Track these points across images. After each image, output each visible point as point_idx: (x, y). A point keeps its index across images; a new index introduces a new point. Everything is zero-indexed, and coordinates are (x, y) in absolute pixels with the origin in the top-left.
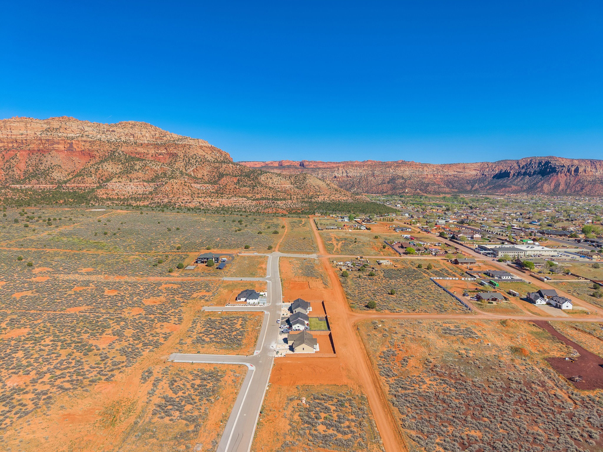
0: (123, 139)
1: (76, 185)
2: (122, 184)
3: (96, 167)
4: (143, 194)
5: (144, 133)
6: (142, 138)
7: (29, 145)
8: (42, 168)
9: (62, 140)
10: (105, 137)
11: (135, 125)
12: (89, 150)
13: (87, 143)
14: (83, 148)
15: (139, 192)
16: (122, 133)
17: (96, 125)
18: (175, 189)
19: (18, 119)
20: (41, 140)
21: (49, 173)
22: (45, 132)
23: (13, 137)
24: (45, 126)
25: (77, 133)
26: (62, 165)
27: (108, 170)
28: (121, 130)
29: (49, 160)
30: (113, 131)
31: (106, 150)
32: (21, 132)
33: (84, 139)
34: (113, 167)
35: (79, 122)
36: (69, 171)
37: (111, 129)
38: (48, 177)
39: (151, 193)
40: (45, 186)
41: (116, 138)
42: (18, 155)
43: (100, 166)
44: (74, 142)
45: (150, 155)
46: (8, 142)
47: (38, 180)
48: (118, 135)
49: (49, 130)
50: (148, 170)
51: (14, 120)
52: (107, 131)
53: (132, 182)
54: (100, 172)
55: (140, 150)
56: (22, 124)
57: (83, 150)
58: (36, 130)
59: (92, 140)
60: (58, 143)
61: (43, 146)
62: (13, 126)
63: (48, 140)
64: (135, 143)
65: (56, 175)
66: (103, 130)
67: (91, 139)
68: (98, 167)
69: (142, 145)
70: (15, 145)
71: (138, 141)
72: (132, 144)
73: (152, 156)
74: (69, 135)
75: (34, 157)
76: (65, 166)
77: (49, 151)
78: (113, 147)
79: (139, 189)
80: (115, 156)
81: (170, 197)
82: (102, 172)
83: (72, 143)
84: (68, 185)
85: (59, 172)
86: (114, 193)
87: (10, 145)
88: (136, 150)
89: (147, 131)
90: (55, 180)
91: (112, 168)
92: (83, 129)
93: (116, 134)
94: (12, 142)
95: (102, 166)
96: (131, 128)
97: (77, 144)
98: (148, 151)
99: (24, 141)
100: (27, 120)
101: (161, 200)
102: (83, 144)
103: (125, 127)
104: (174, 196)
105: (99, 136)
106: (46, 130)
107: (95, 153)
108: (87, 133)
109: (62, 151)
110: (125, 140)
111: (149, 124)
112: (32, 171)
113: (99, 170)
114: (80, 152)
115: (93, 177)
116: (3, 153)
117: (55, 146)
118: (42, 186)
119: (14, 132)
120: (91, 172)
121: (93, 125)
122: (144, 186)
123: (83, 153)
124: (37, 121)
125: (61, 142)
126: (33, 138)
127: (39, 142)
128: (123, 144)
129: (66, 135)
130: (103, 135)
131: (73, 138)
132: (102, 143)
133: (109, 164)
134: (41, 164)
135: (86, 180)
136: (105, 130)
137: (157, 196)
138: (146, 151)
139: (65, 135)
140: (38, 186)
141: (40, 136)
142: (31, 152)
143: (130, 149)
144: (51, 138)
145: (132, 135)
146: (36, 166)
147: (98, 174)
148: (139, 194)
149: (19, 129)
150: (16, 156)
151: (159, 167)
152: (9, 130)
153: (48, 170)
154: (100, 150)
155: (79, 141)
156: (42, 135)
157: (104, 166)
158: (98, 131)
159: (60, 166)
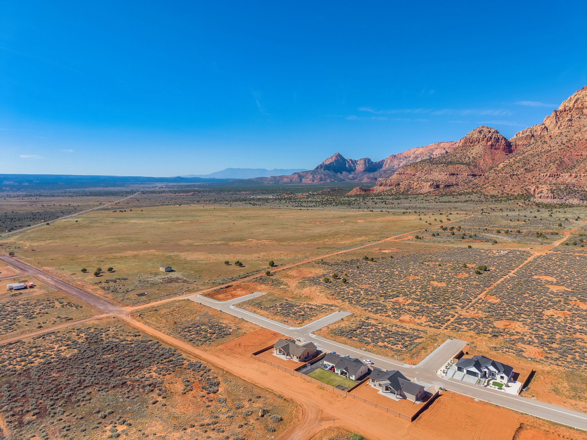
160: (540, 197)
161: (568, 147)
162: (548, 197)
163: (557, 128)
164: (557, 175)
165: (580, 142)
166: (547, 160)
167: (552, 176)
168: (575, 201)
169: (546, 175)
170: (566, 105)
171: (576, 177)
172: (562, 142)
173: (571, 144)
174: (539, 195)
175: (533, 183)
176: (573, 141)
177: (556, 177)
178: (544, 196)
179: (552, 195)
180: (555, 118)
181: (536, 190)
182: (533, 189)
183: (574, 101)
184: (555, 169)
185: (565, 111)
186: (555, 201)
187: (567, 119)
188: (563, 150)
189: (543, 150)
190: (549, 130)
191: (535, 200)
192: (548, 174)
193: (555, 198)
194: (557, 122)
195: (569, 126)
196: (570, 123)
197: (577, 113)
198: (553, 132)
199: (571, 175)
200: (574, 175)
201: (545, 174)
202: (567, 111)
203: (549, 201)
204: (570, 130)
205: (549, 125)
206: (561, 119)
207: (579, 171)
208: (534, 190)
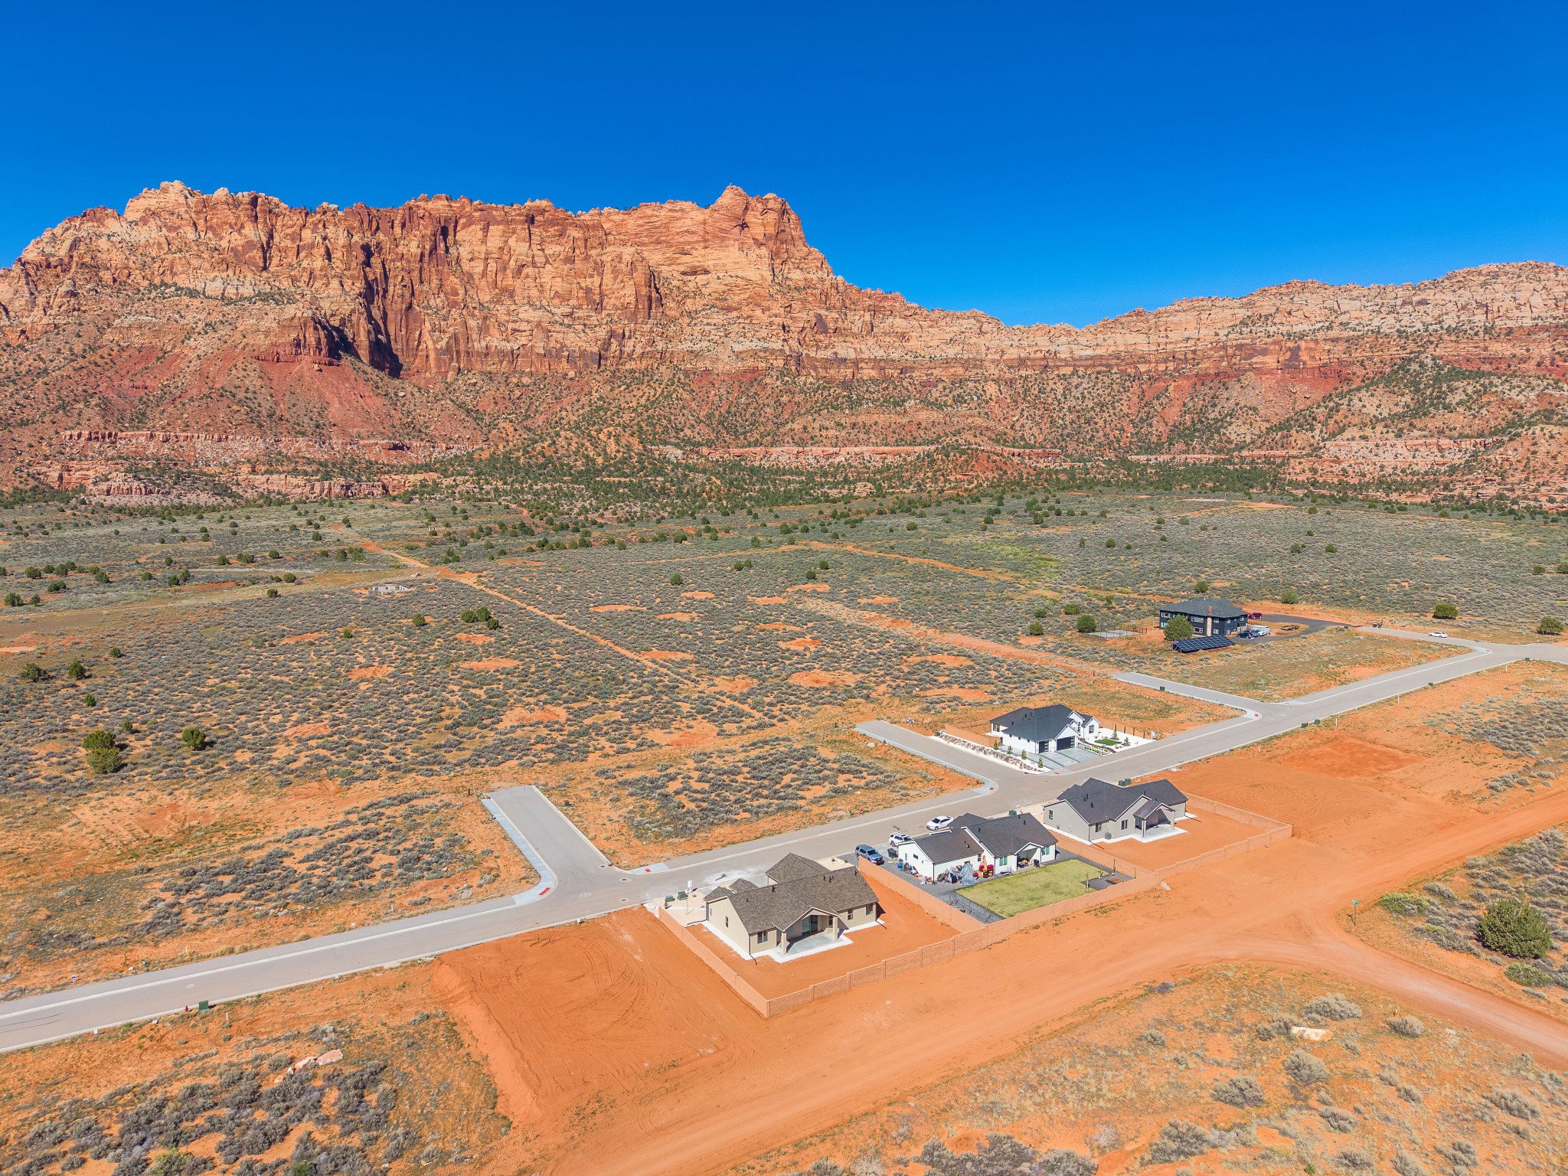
0: (1450, 321)
1: (1263, 453)
2: (1371, 445)
3: (1331, 404)
4: (1426, 473)
5: (1522, 296)
6: (1517, 313)
7: (1198, 364)
8: (1212, 416)
9: (1274, 343)
10: (1393, 321)
11: (1496, 276)
12: (1340, 362)
13: (1340, 343)
14: (1325, 359)
15: (1416, 468)
16: (1450, 305)
17: (1373, 293)
18: (1541, 456)
19: (1185, 305)
20: (1225, 347)
21: (1221, 427)
22: (1237, 329)
23: (1170, 347)
24: (1242, 313)
25: (1318, 319)
26: (1260, 407)
27: (1364, 410)
28: (1449, 296)
29: (1234, 395)
30: (1423, 302)
31: (1389, 358)
32: (1187, 334)
33: (1332, 334)
34: (1384, 401)
35: (1329, 292)
36: (1275, 421)
37: (1416, 299)
38: (1216, 436)
39: (1453, 469)
40: (1199, 456)
41: (1429, 320)
42: (1171, 388)
43: (1345, 401)
44: (1303, 344)
45: (1532, 364)
46: (1156, 362)
47: (1187, 444)
48: (1437, 312)
49: (1249, 322)
50: (1489, 403)
51: (1177, 308)
52: (1404, 303)
53: (1404, 437)
54: (1338, 417)
55: (1500, 348)
56: (1191, 316)
57: (1325, 365)
58: (1219, 325)
59: (1356, 333)
60: (1264, 352)
61: (1229, 363)
62: (1172, 323)
63: (1240, 347)
64: (1487, 331)
65: (1236, 431)
66: (1392, 302)
67: (1352, 333)
68: (1338, 405)
69: (1510, 331)
70: (1171, 366)
71: (1498, 322)
72: (1476, 334)
73: (1539, 365)
74: (1296, 329)
75: (1205, 390)
76: (1267, 408)
77: (1238, 374)
78: (1411, 346)
79: (1418, 459)
80: (1409, 370)
81: (1510, 480)
82: (1346, 417)
83: (1299, 348)
84: (1245, 453)
85: (1244, 423)
86: (1337, 468)
87: (1161, 367)
88: (1486, 349)
89: (1539, 288)
90: (1231, 442)
91: (1379, 406)
92: (1336, 307)
93: (1429, 311)
94: (1166, 361)
95: (1350, 400)
96: (1484, 284)
97: (1311, 349)
98: (1528, 350)
99: (1189, 356)
100: (1204, 303)
101: (1474, 489)
102: (1327, 347)
103: (1462, 285)
104: (1527, 479)
105: (1376, 323)
106: (1241, 322)
107: (1355, 368)
108: (1344, 318)
109: (1270, 372)
110: (1454, 326)
111: (1552, 264)
112: (1189, 424)
113: (1338, 411)
114: (1317, 371)
115: (1317, 432)
116: (1144, 387)
117: (1254, 360)
118: (1191, 458)
119: (1174, 336)
120: (1314, 419)
121: (1366, 292)
122: (1441, 450)
123: (1323, 372)
124: (1225, 303)
125: (1272, 348)
126: (1210, 346)
127: (1221, 353)
128: (1446, 337)
129: (1289, 328)
130: (1389, 317)
131: (1302, 336)
132: (1381, 341)
133: (1372, 395)
134: (1214, 405)
135: (1293, 439)
136: (1399, 302)
137: (1465, 478)
138: (1519, 351)
139: (1284, 329)
140: (1184, 456)
141: (1225, 338)
142: (1202, 378)
143: (1465, 348)
144: (1249, 341)
145: (1480, 305)
146: (1202, 412)
147: (1331, 422)
148: (1413, 473)
149: (1184, 326)
150: (1167, 390)
151: (1532, 395)
152: (1163, 334)
153: (1222, 420)
154: (1370, 359)
155: (1316, 342)
156: (1230, 336)
157: (1356, 401)
158: (1377, 308)
159: (1255, 409)
160: (108, 492)
161: (96, 365)
162: (130, 491)
163: (38, 312)
164: (110, 435)
165: (125, 355)
166: (50, 396)
167: (97, 438)
168: (205, 498)
169: (79, 436)
170: (48, 250)
171: (166, 440)
172: (71, 350)
173: (102, 357)
174: (104, 486)
175: (46, 458)
176: (105, 352)
177: (107, 440)
178: (119, 487)
179: (142, 485)
180: (23, 281)
181: (66, 475)
182: (56, 475)
183: (67, 244)
184: (98, 420)
185: (48, 266)
186: (155, 500)
187: (63, 289)
188: (85, 371)
189: (23, 369)
190: (12, 314)
191: (94, 500)
192: (86, 433)
193: (151, 492)
194: (32, 294)
195: (74, 310)
196: (73, 301)
197: (88, 277)
198: (29, 320)
199: (152, 436)
200: (160, 435)
201: (75, 433)
202: (56, 267)
203: (135, 500)
204: (83, 321)
205: (11, 301)
206: (41, 287)
207: (169, 424)
208: (61, 477)
